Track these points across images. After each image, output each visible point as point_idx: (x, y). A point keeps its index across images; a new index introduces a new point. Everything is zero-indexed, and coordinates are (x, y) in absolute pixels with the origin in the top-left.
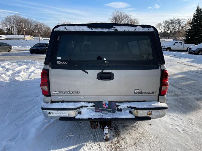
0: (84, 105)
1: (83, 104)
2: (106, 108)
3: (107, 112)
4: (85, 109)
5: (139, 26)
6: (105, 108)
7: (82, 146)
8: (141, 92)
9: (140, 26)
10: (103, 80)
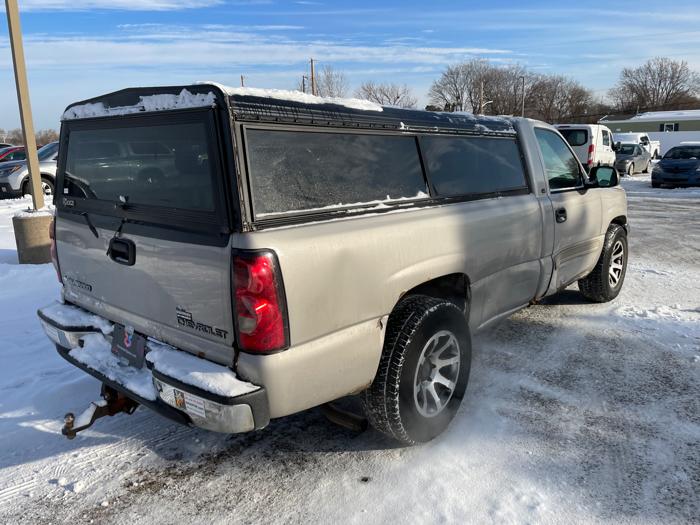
0: (96, 327)
1: (96, 322)
2: (128, 348)
3: (126, 362)
4: (99, 337)
5: (184, 90)
6: (125, 347)
7: (112, 441)
8: (191, 323)
9: (188, 88)
10: (119, 261)
